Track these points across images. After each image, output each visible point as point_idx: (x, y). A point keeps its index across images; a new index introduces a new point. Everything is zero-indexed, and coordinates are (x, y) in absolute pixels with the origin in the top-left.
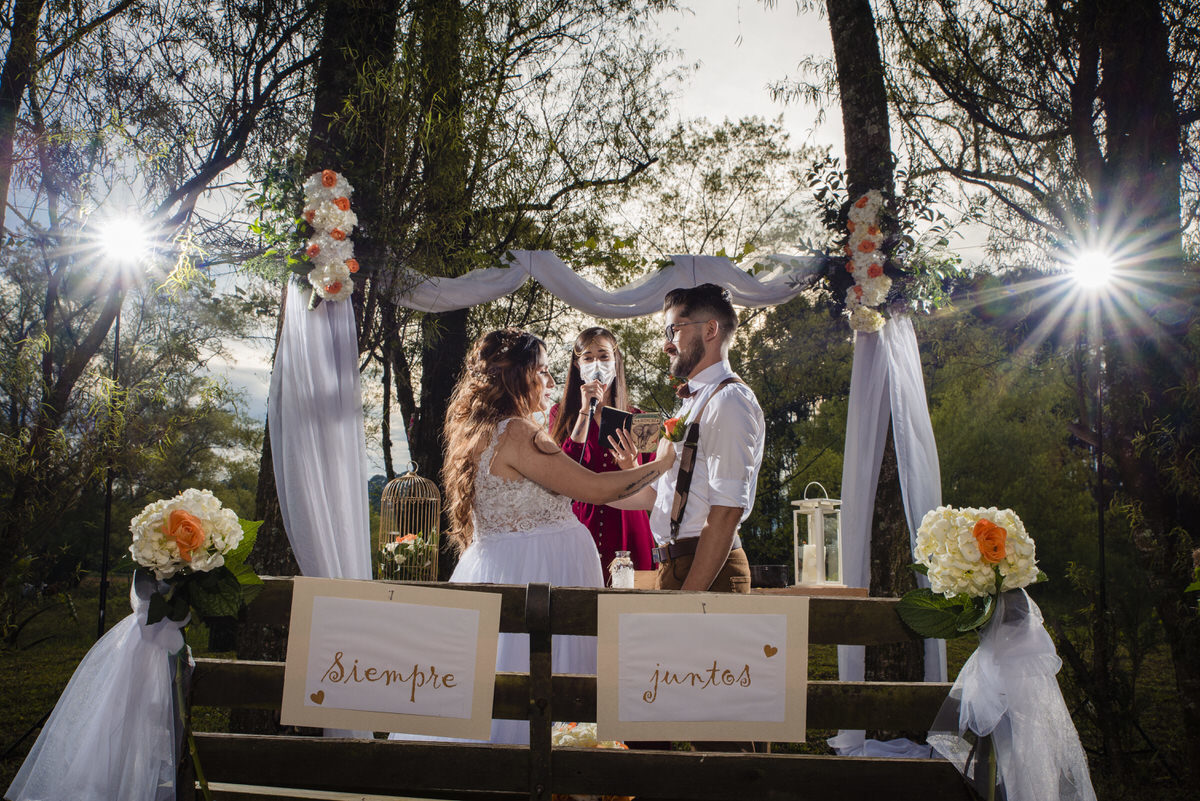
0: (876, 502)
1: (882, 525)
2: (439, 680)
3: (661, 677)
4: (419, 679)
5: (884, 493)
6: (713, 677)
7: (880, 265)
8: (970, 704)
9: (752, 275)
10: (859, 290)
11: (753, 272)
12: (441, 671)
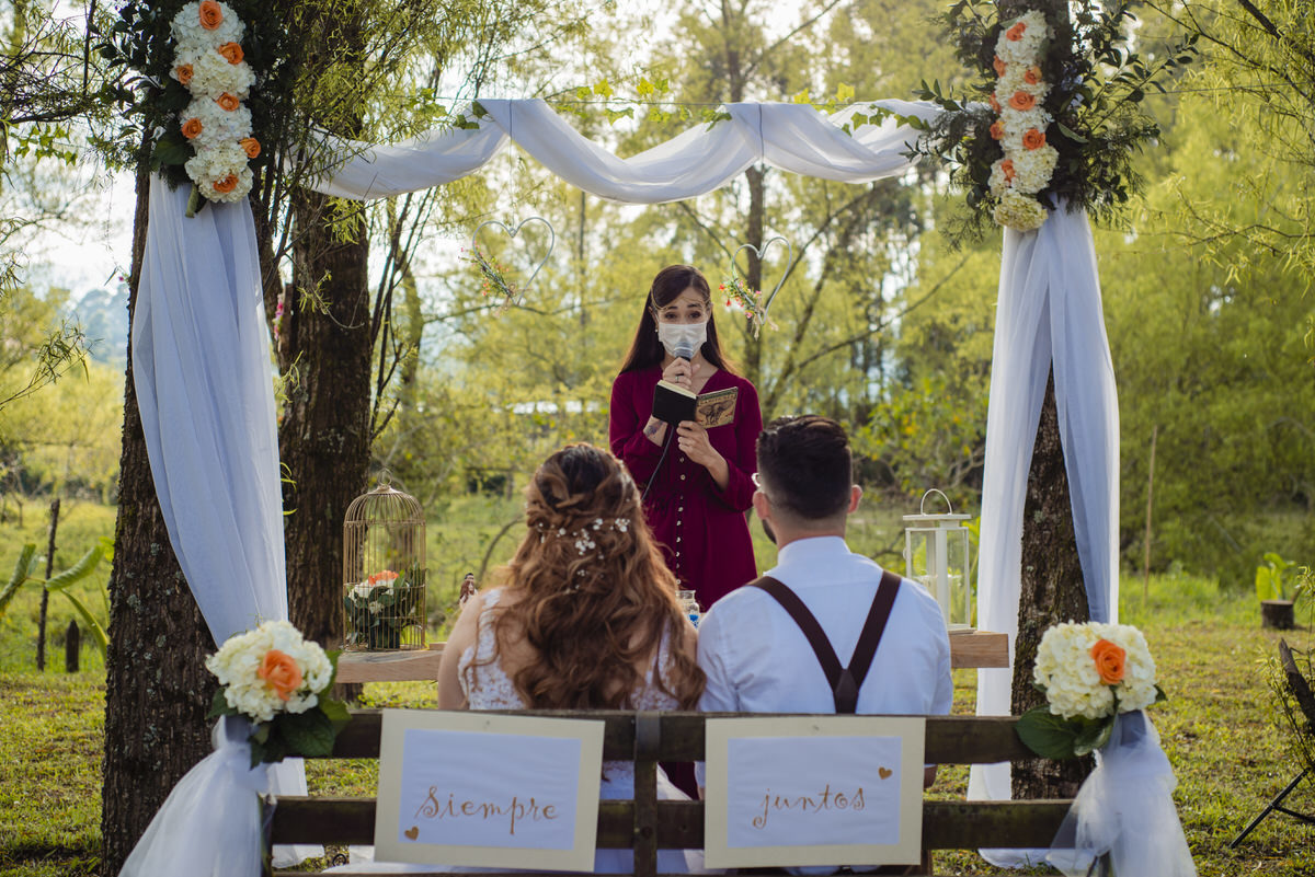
0: (1030, 481)
1: (1039, 516)
2: (540, 812)
3: (772, 801)
4: (518, 811)
5: (1042, 468)
6: (825, 800)
7: (1042, 130)
8: (1087, 825)
9: (848, 132)
10: (1008, 167)
11: (851, 128)
12: (542, 801)
